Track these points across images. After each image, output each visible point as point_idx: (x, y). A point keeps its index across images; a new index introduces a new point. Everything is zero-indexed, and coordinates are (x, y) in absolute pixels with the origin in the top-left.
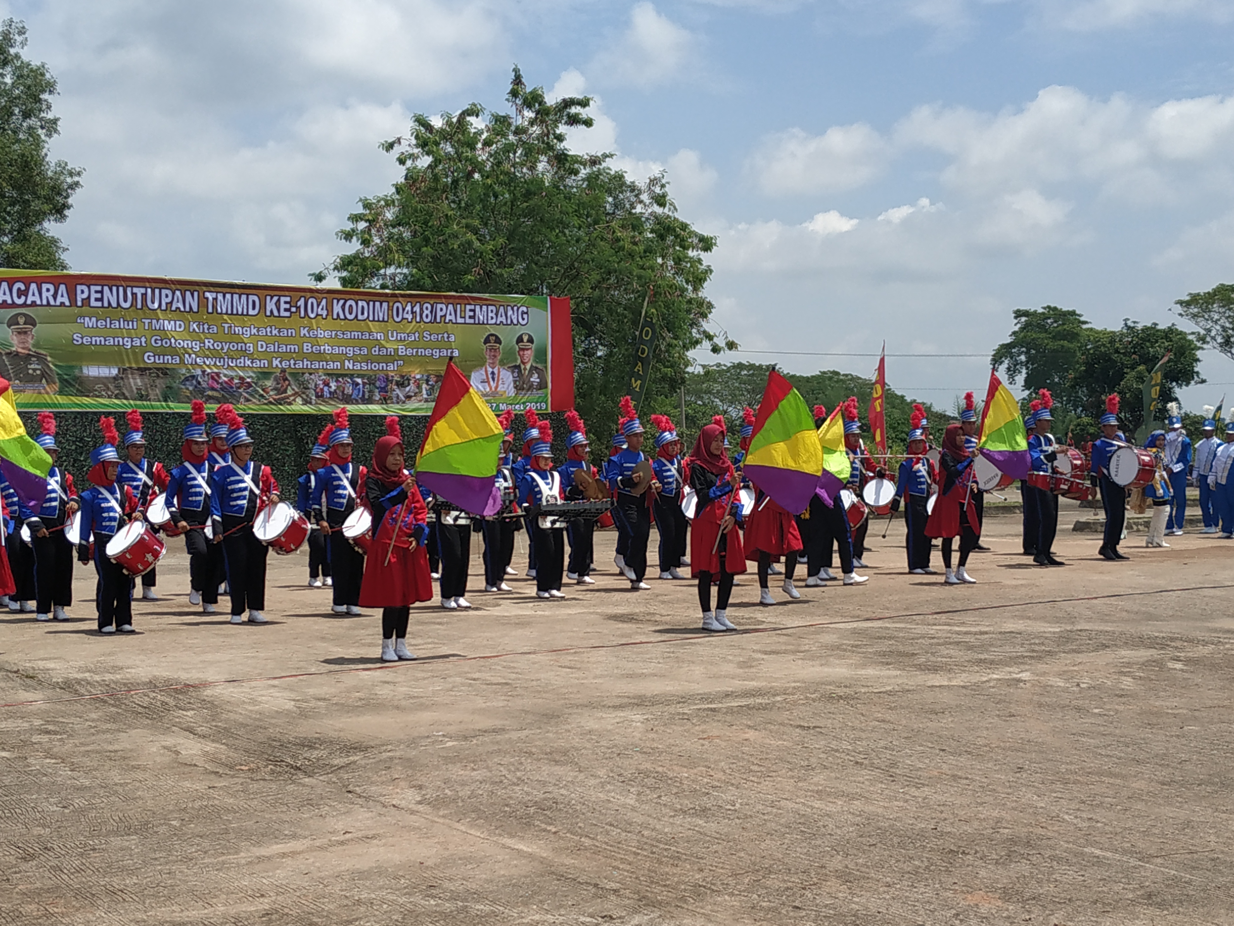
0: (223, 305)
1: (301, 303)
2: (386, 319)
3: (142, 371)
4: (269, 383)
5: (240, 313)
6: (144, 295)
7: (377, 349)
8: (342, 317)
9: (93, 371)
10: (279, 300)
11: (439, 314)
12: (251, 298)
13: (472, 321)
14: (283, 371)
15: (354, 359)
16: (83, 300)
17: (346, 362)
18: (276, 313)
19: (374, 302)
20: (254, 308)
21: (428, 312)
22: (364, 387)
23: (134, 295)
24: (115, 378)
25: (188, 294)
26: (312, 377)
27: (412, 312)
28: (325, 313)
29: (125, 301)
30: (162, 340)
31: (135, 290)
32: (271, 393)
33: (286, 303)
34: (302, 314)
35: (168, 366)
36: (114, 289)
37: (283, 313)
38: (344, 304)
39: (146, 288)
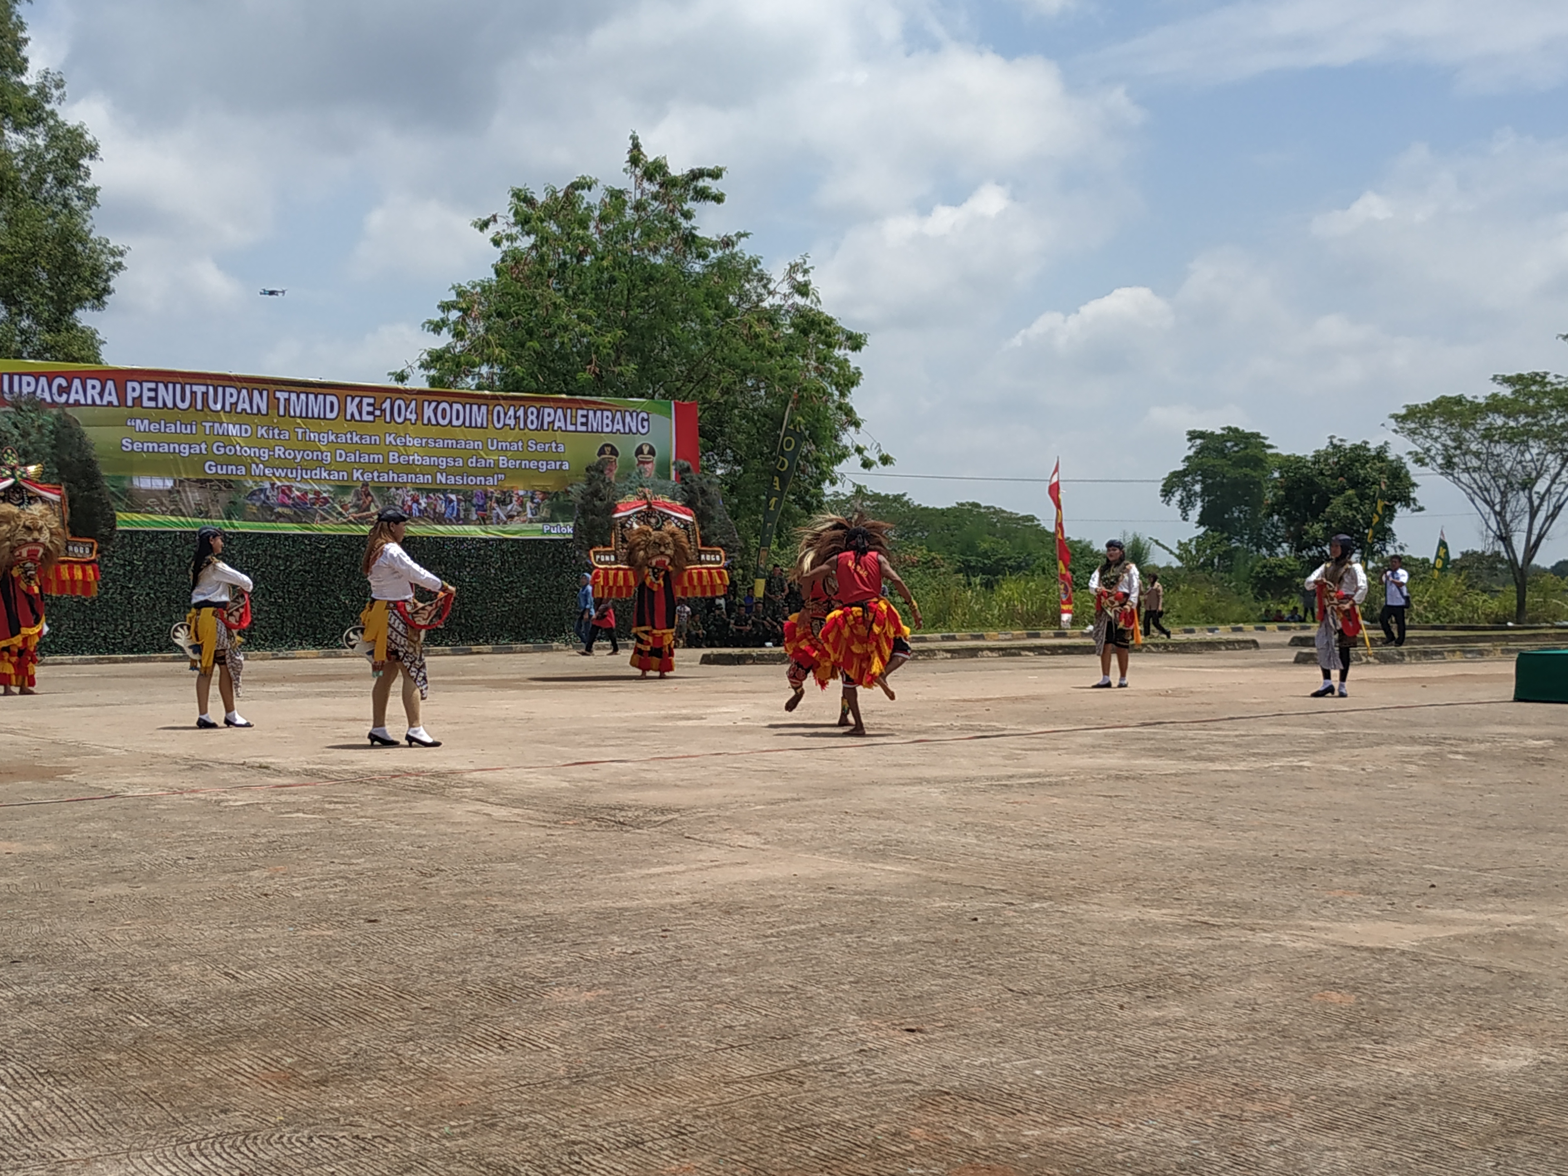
0: (297, 408)
1: (387, 405)
2: (485, 425)
3: (202, 483)
4: (349, 499)
5: (316, 415)
6: (205, 394)
7: (474, 460)
8: (434, 422)
9: (145, 483)
10: (361, 402)
11: (547, 420)
12: (329, 398)
13: (584, 428)
14: (365, 485)
15: (447, 472)
16: (134, 399)
17: (439, 475)
18: (357, 417)
19: (471, 405)
20: (332, 410)
21: (534, 418)
22: (458, 504)
23: (193, 394)
24: (170, 492)
25: (256, 393)
26: (400, 492)
27: (515, 418)
28: (413, 417)
29: (183, 400)
30: (225, 447)
31: (195, 388)
32: (351, 510)
33: (369, 405)
34: (388, 419)
35: (232, 478)
36: (170, 386)
37: (366, 417)
38: (436, 408)
39: (207, 385)
